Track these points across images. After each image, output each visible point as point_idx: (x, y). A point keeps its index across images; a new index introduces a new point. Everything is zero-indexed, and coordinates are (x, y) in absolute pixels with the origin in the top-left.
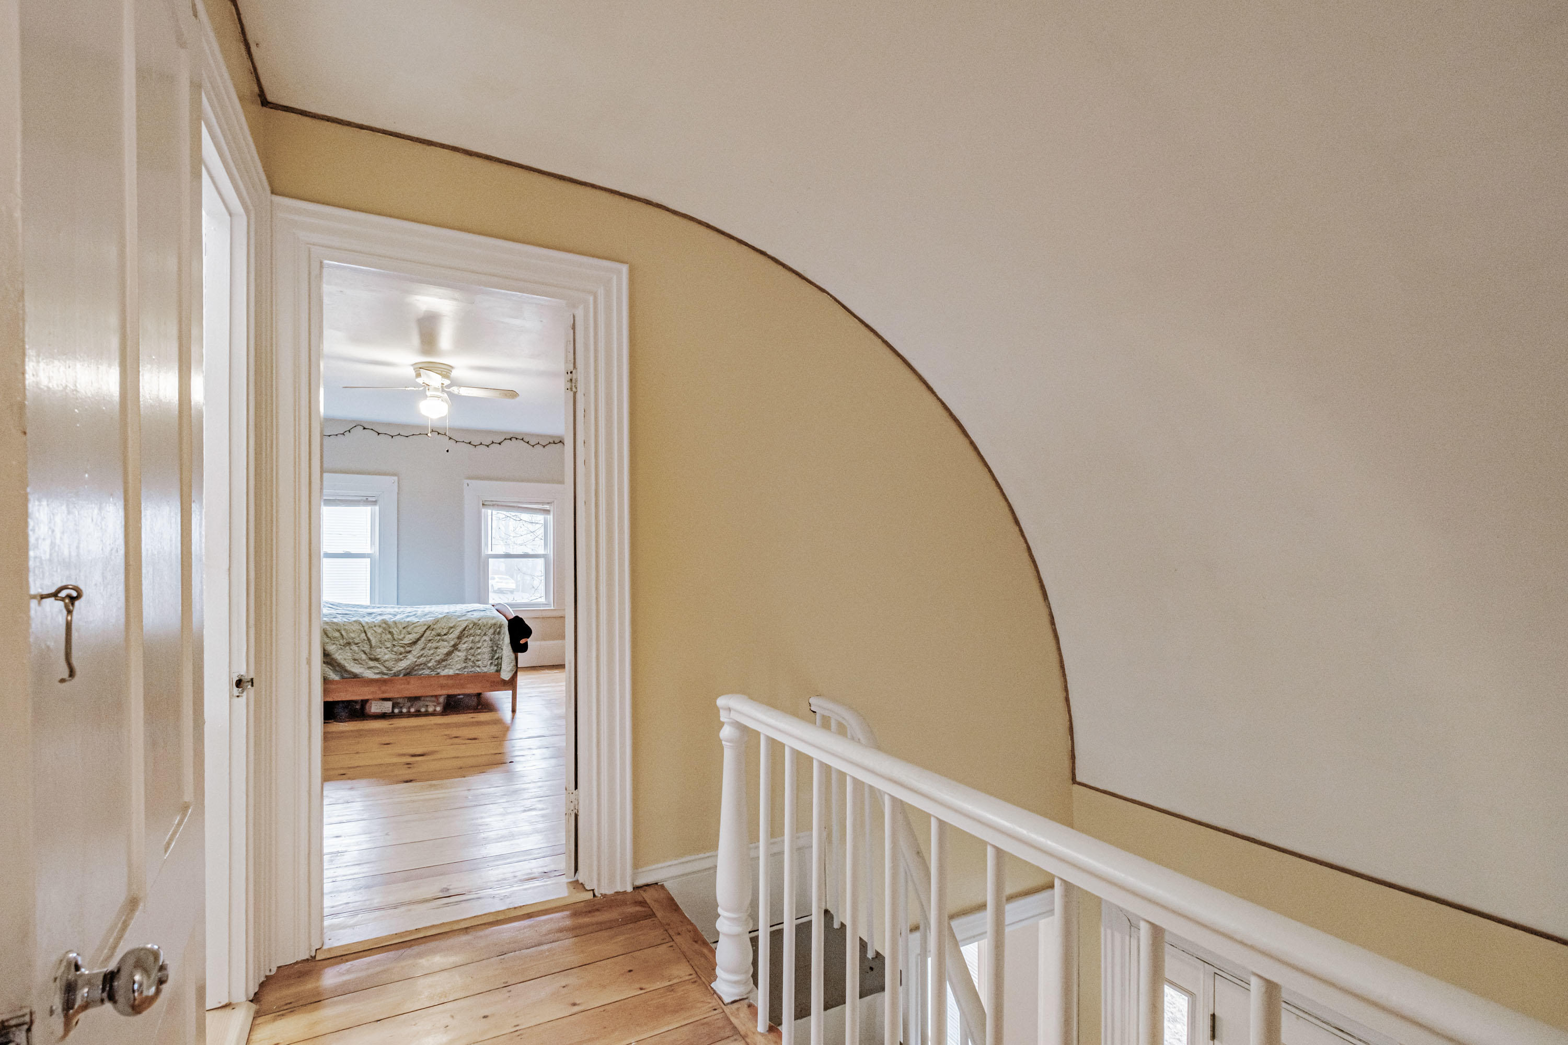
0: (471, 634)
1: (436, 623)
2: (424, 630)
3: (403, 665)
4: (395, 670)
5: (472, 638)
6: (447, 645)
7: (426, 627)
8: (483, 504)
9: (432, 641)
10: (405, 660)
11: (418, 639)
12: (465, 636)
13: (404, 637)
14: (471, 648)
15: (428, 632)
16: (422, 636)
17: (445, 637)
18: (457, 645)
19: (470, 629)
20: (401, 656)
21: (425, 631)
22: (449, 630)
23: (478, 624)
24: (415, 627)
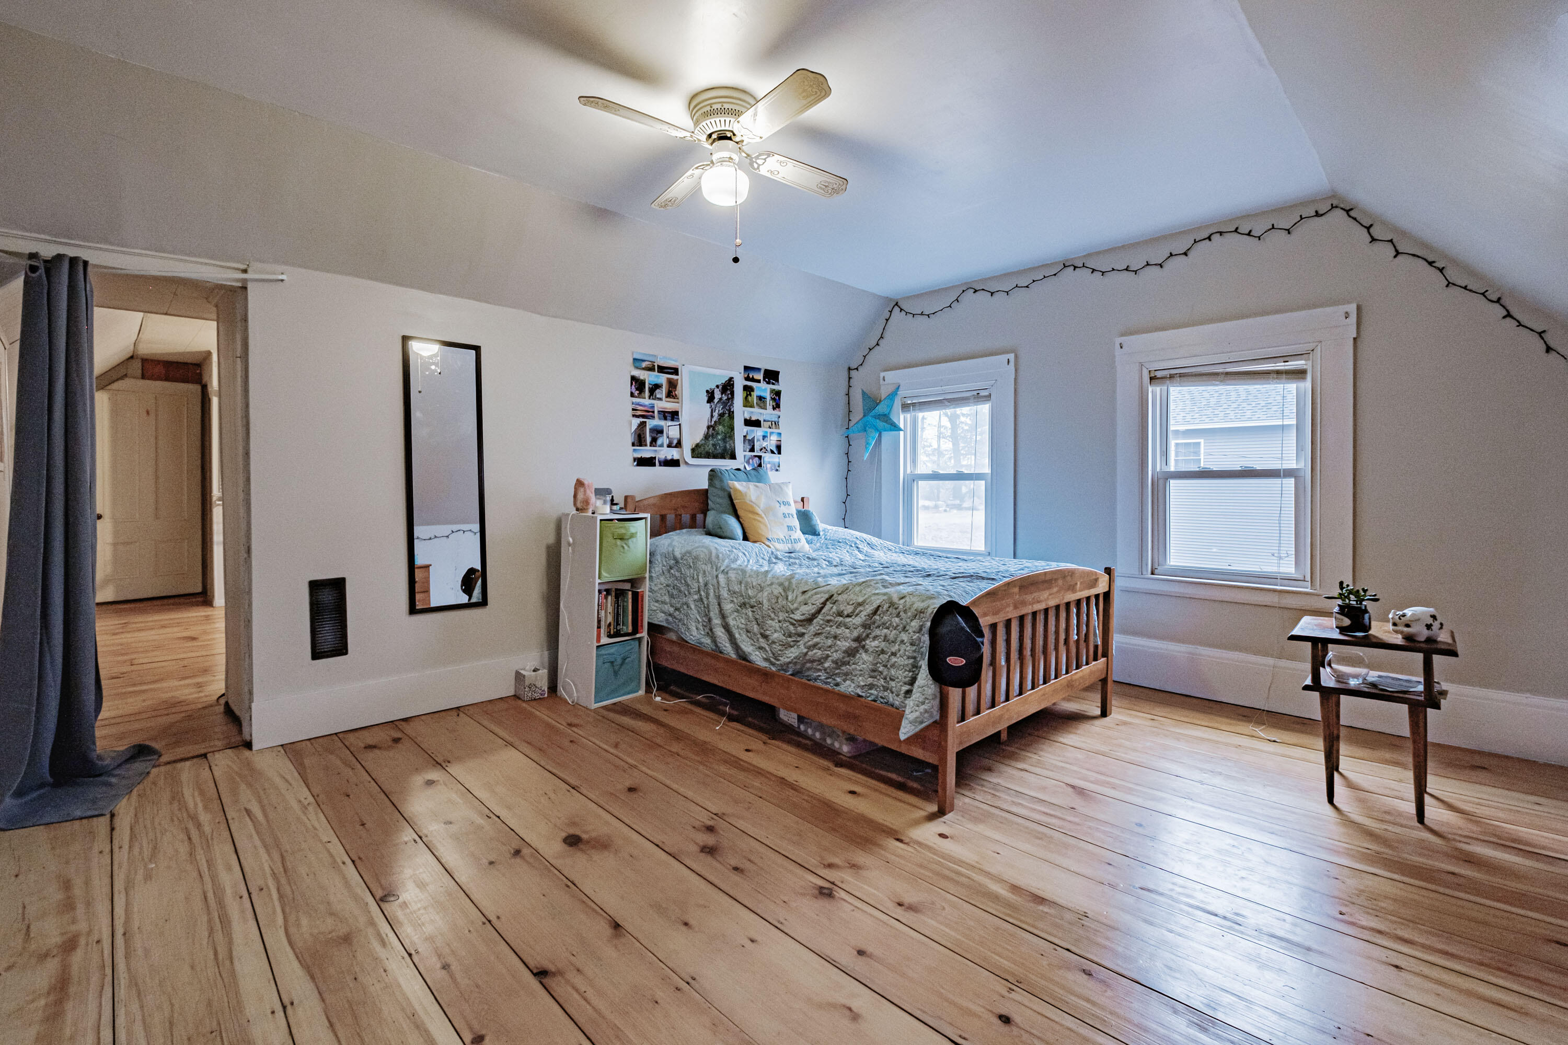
0: (884, 624)
1: (843, 592)
2: (823, 600)
3: (791, 655)
4: (784, 660)
5: (886, 630)
6: (848, 635)
7: (827, 596)
8: (1151, 379)
9: (831, 624)
10: (795, 647)
11: (814, 616)
12: (876, 625)
13: (797, 609)
14: (883, 652)
15: (829, 605)
16: (819, 611)
17: (848, 620)
18: (864, 640)
19: (884, 613)
20: (789, 639)
21: (824, 604)
22: (855, 608)
23: (896, 606)
24: (816, 594)
